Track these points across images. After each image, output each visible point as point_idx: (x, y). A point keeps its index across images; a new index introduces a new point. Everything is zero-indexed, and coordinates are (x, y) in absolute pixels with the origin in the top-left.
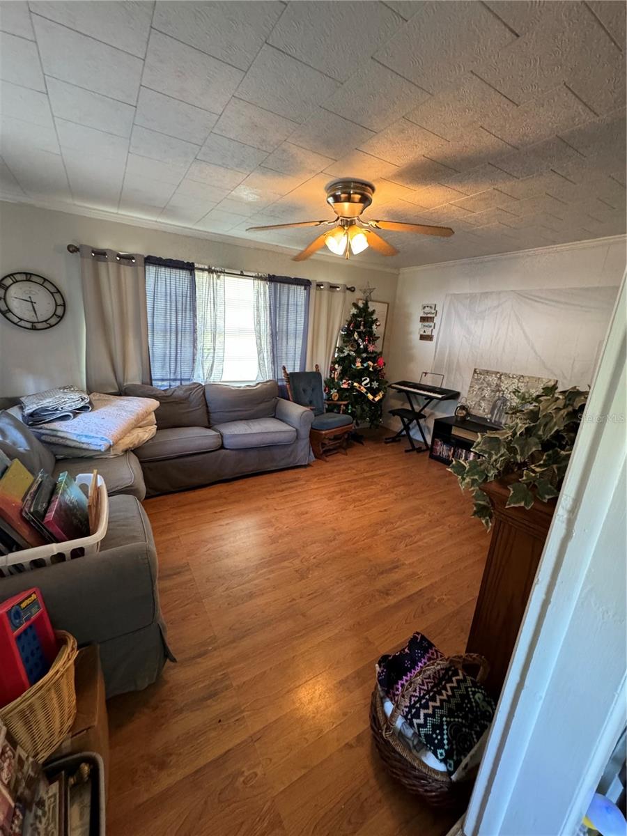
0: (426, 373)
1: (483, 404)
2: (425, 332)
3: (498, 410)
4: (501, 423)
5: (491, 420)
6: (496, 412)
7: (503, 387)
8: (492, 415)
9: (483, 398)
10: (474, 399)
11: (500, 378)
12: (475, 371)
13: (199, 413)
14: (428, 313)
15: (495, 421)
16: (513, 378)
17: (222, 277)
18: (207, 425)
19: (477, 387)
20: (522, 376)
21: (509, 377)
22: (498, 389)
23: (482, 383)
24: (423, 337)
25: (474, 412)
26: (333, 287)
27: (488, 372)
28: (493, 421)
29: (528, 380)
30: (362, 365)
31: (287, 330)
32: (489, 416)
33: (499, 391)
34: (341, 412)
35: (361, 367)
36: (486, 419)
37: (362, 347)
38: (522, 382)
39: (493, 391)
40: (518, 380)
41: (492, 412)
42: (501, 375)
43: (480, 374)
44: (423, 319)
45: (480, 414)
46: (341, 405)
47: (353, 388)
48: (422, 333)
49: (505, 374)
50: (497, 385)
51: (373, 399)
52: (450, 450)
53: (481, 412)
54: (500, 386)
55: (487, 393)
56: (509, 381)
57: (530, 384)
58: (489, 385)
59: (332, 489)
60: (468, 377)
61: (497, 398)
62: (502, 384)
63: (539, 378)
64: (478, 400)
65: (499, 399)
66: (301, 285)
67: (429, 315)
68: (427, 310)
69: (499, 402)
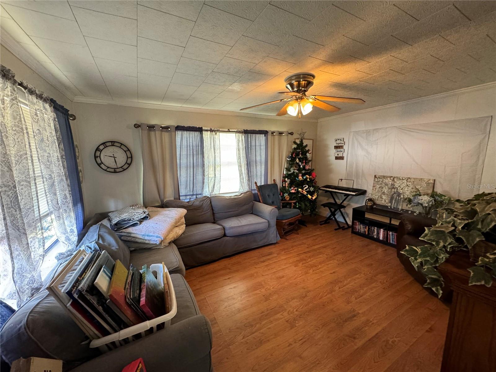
0: (341, 180)
1: (384, 197)
2: (338, 155)
3: (395, 200)
4: (399, 209)
5: (391, 207)
6: (394, 202)
7: (396, 185)
8: (392, 204)
9: (384, 193)
10: (377, 194)
11: (393, 180)
12: (375, 176)
13: (209, 214)
14: (339, 144)
15: (394, 208)
16: (403, 179)
17: (218, 133)
18: (213, 221)
19: (378, 186)
20: (409, 178)
21: (400, 179)
22: (393, 187)
23: (381, 184)
24: (337, 158)
25: (378, 202)
26: (281, 133)
27: (384, 177)
28: (392, 208)
29: (413, 180)
30: (303, 178)
31: (256, 160)
32: (389, 204)
33: (394, 188)
34: (292, 207)
35: (302, 179)
36: (388, 207)
37: (301, 167)
38: (410, 182)
39: (389, 188)
40: (407, 181)
41: (391, 202)
42: (394, 178)
43: (379, 178)
44: (336, 147)
45: (383, 203)
46: (291, 203)
47: (298, 192)
48: (336, 155)
49: (397, 177)
50: (392, 184)
51: (312, 198)
52: (366, 228)
53: (383, 202)
54: (394, 185)
55: (385, 190)
56: (400, 181)
57: (415, 183)
58: (386, 185)
59: (295, 259)
60: (371, 181)
61: (393, 193)
62: (395, 184)
63: (422, 179)
64: (380, 194)
65: (395, 193)
66: (263, 134)
67: (340, 145)
68: (338, 142)
69: (395, 195)
